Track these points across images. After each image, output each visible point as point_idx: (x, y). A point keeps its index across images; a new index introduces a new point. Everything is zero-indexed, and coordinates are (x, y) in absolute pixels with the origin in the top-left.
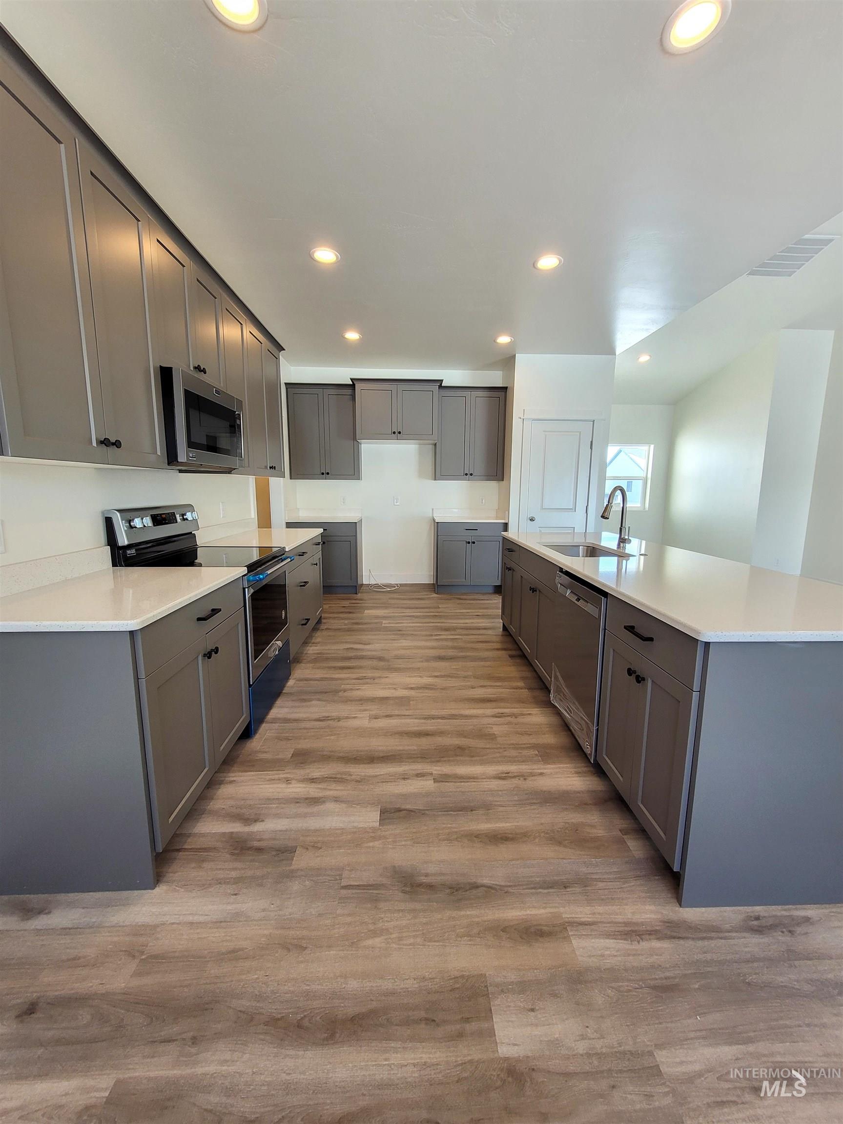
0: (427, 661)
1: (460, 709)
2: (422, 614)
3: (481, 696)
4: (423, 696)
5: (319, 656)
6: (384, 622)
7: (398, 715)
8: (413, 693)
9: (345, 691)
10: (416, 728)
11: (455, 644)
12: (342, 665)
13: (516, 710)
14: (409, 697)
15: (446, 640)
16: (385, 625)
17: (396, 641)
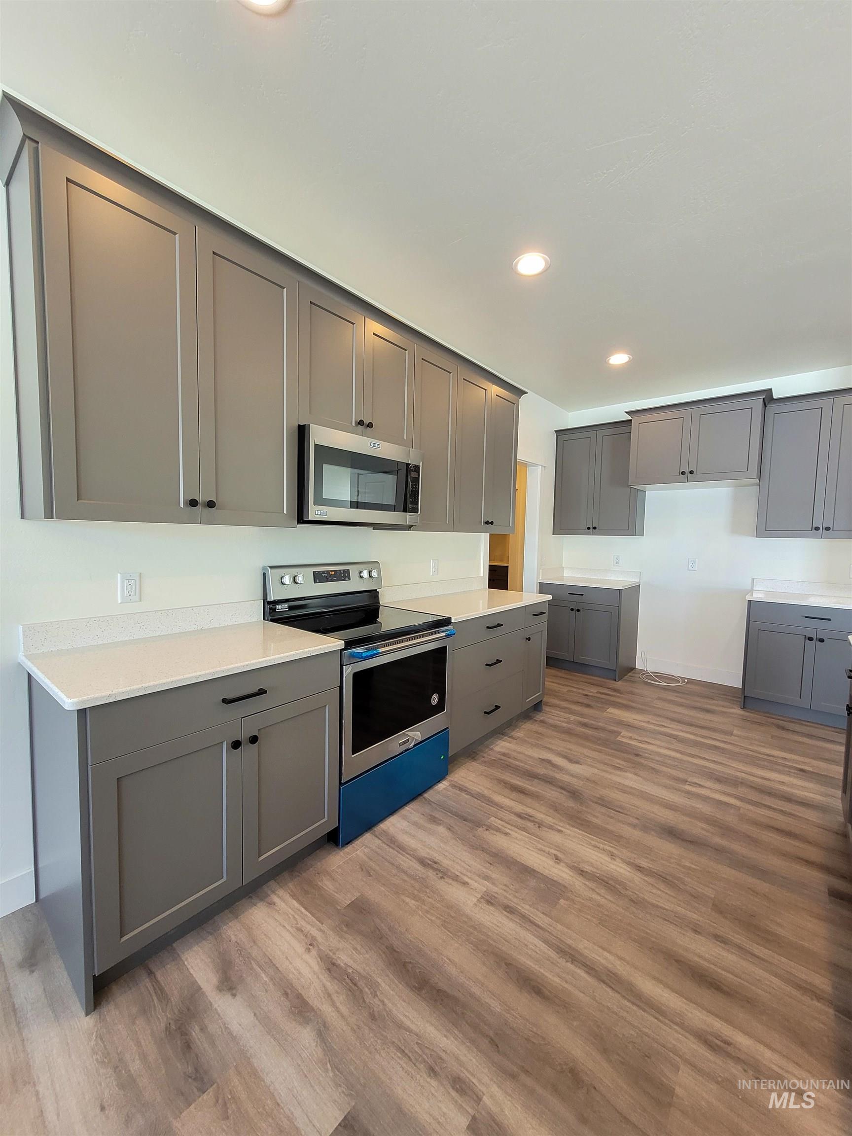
0: (645, 829)
1: (636, 968)
2: (692, 737)
3: (702, 962)
4: (590, 899)
5: (503, 758)
6: (624, 733)
7: (523, 917)
8: (578, 884)
9: (489, 828)
10: (529, 963)
11: (719, 815)
12: (518, 783)
13: (768, 1054)
14: (565, 887)
15: (706, 799)
16: (624, 740)
17: (618, 772)
